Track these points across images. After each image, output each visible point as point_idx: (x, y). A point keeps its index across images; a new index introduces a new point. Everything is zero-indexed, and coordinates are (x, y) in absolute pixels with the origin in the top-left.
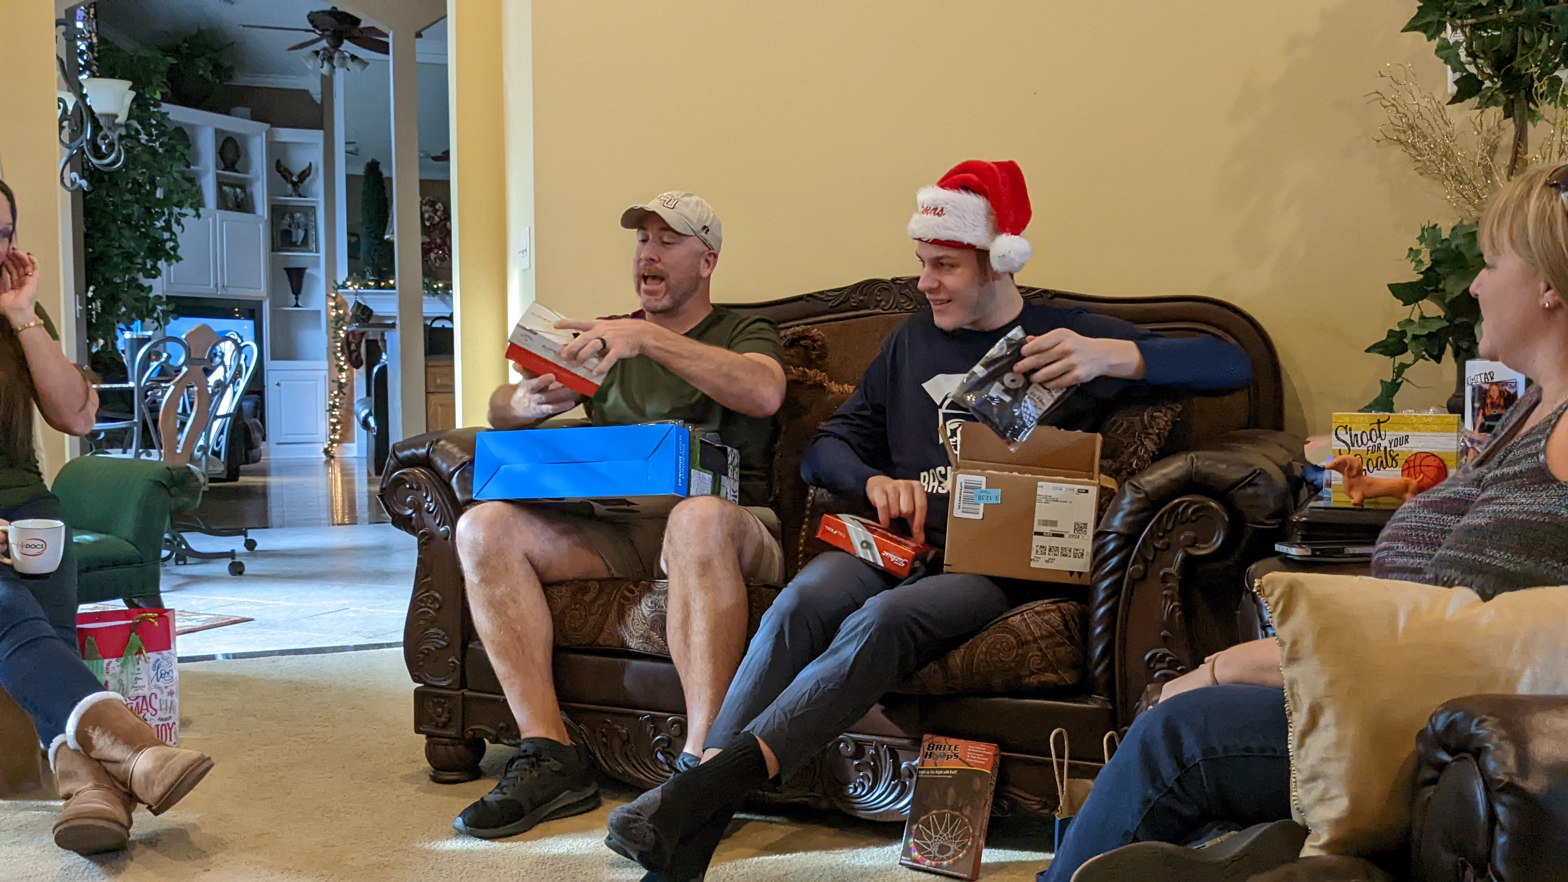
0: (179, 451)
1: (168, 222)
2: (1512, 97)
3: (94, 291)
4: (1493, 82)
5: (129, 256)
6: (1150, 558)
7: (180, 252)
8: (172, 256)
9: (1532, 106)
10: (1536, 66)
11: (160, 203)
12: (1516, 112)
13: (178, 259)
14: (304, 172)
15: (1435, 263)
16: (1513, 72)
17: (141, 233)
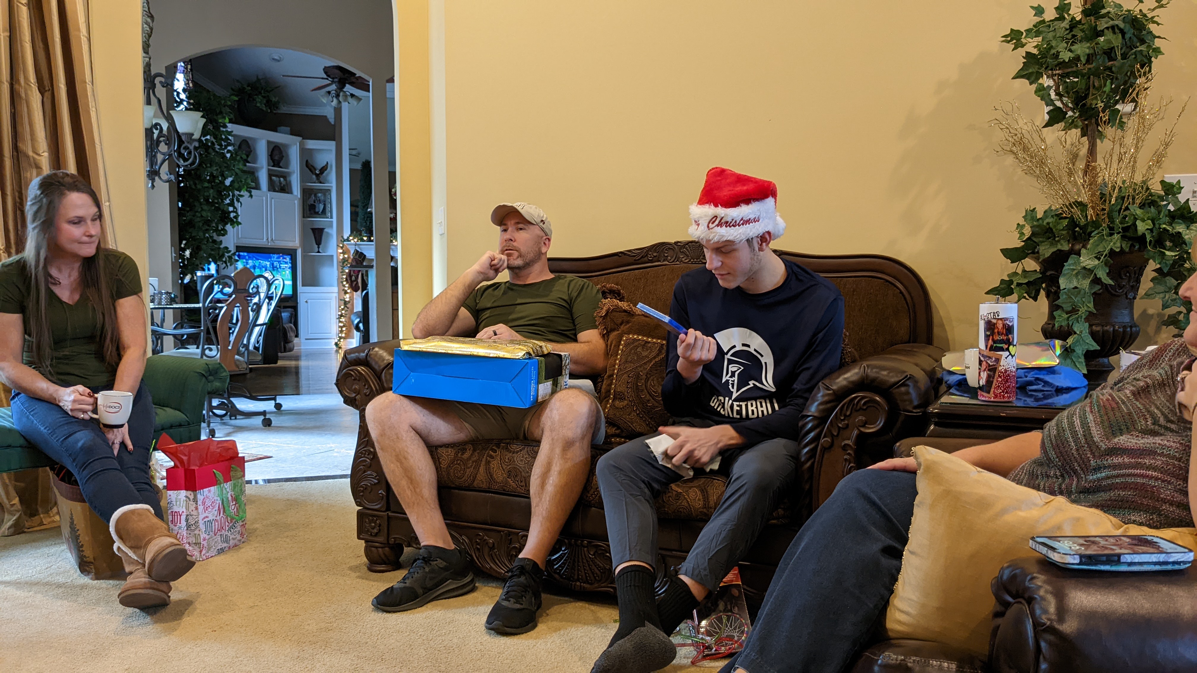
0: (230, 348)
1: (232, 201)
2: (1086, 122)
3: (185, 244)
4: (1075, 113)
5: (207, 222)
6: (835, 434)
7: (239, 220)
8: (234, 222)
9: (1099, 128)
10: (1102, 102)
11: (227, 188)
12: (1089, 133)
13: (239, 223)
14: (323, 167)
15: (1033, 234)
16: (1088, 104)
17: (216, 207)
